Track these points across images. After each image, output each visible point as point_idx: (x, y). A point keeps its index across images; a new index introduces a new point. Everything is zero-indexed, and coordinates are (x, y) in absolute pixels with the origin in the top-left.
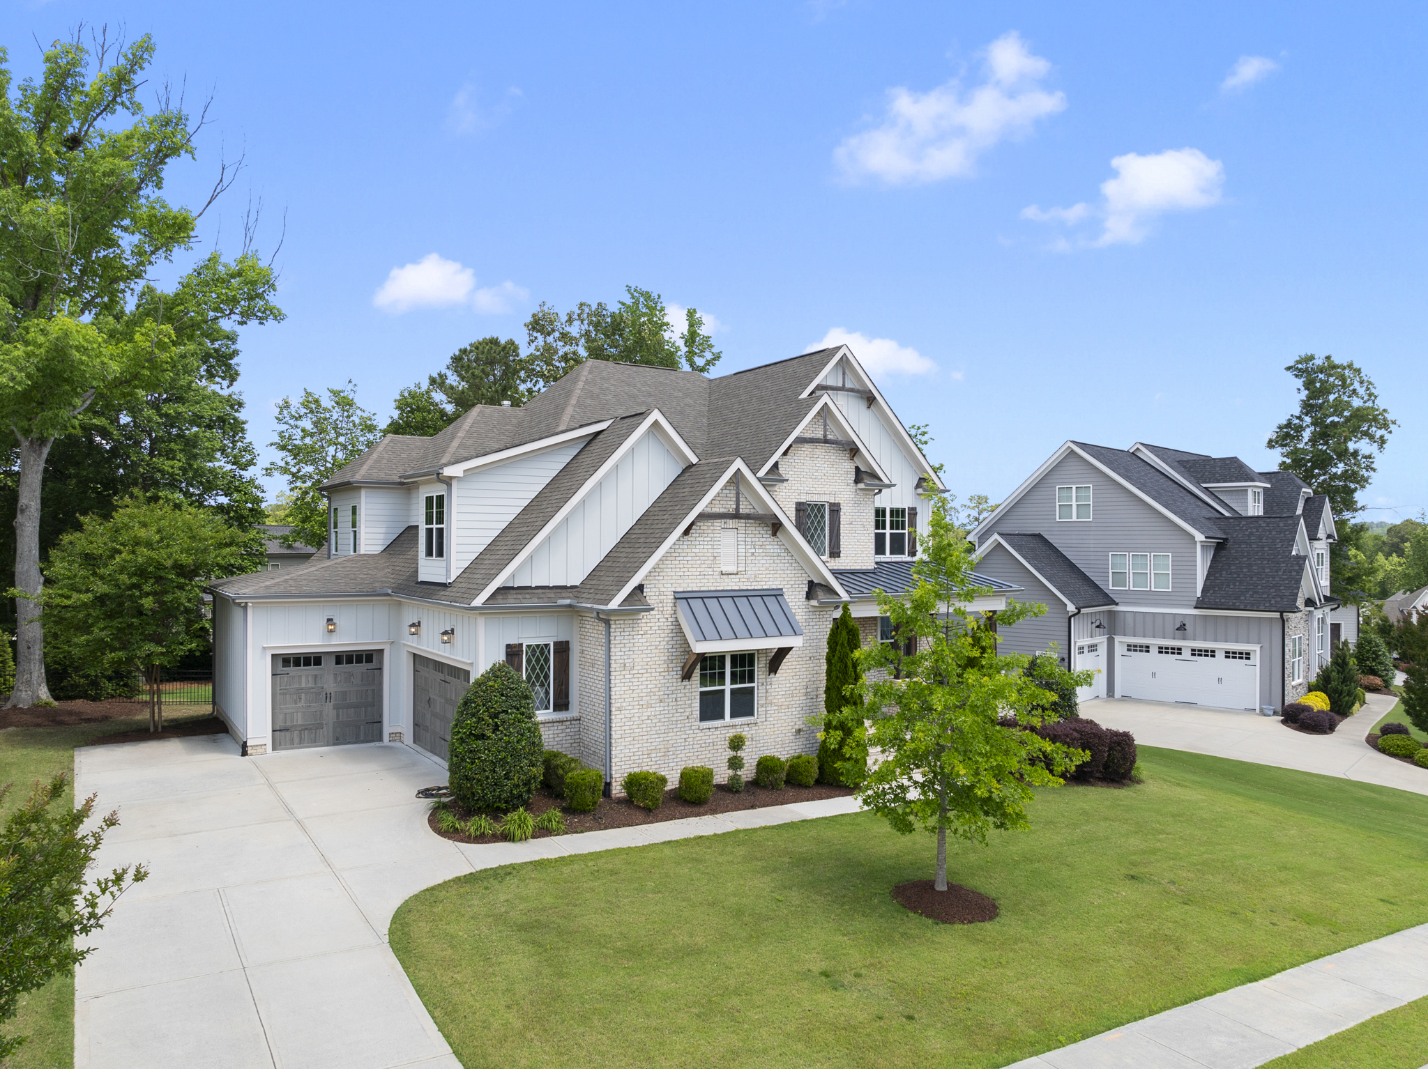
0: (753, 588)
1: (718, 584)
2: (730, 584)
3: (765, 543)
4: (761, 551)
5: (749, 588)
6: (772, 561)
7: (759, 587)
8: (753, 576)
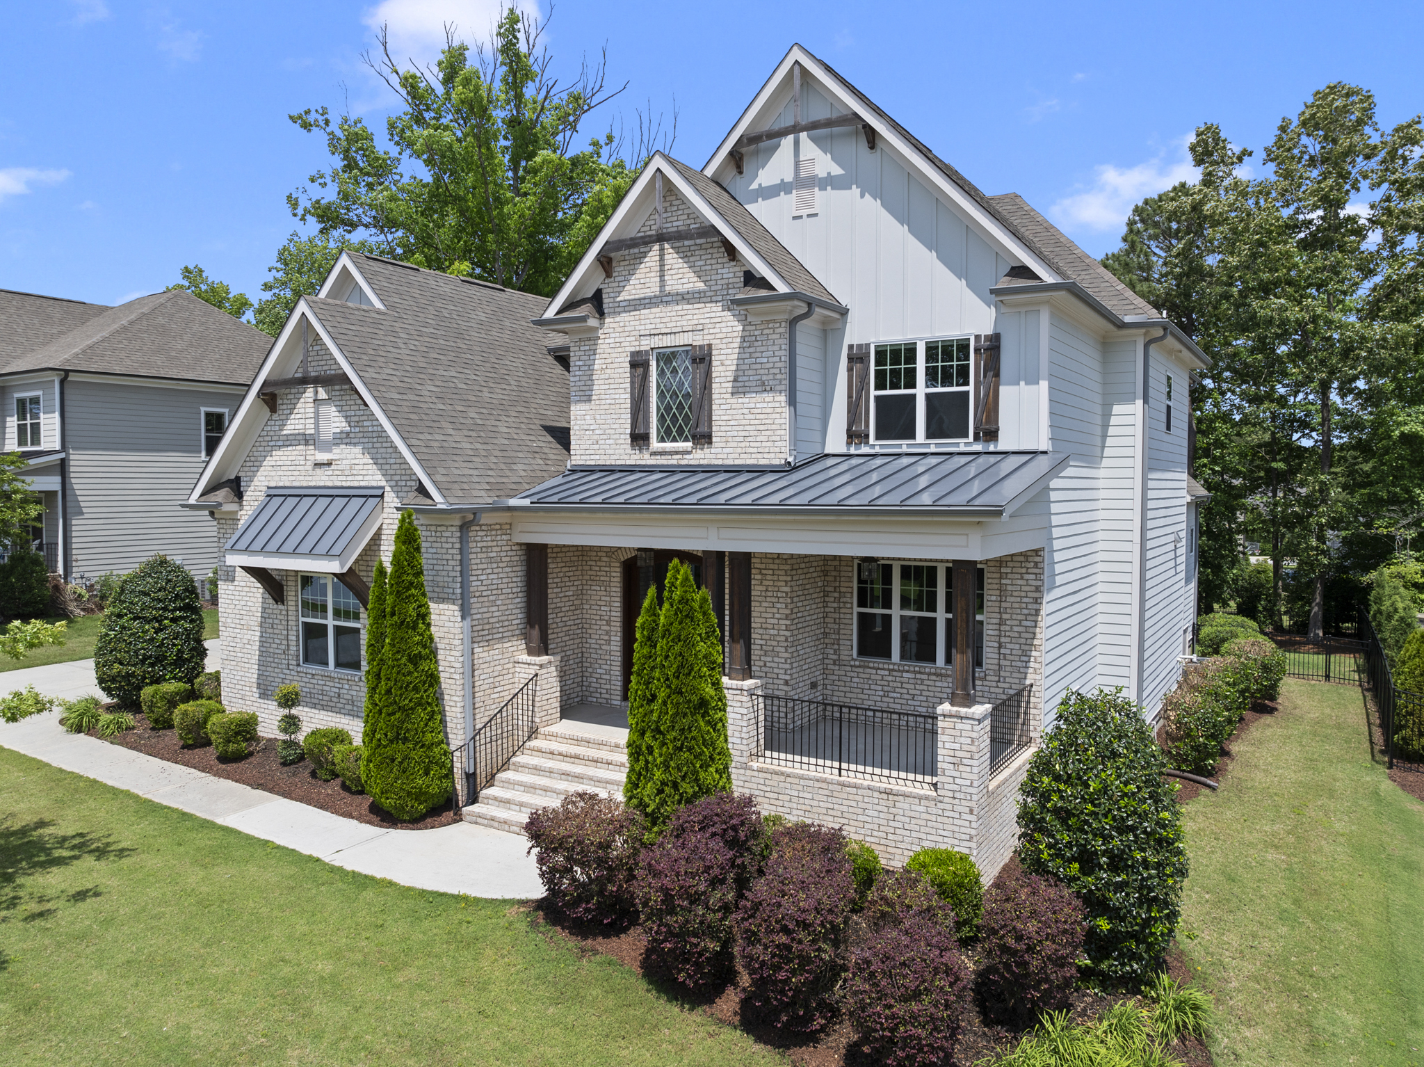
0: (348, 484)
1: (310, 478)
2: (323, 478)
3: (362, 418)
4: (357, 429)
5: (344, 484)
6: (370, 445)
7: (356, 484)
8: (348, 467)
